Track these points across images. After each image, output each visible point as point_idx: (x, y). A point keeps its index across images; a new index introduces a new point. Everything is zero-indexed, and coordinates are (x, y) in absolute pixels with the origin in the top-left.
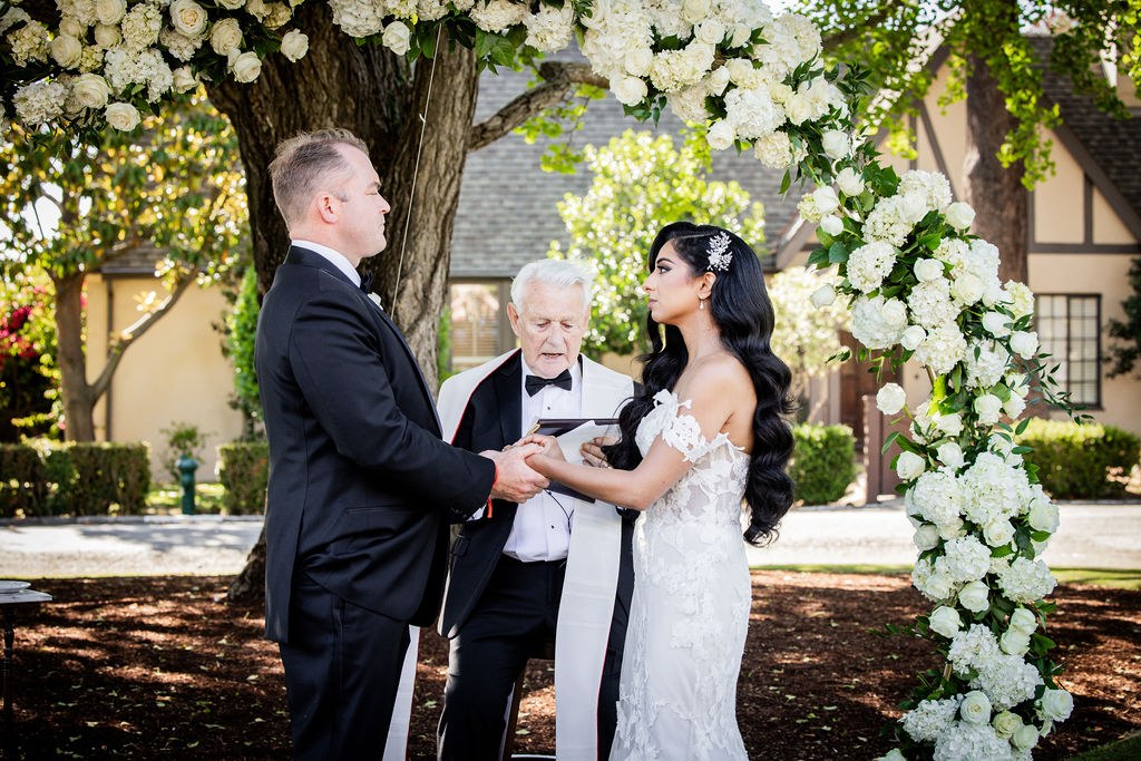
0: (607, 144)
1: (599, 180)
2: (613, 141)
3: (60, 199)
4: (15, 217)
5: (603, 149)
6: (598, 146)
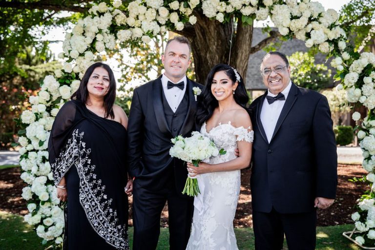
0: (291, 55)
2: (293, 55)
3: (157, 70)
4: (146, 74)
6: (289, 56)
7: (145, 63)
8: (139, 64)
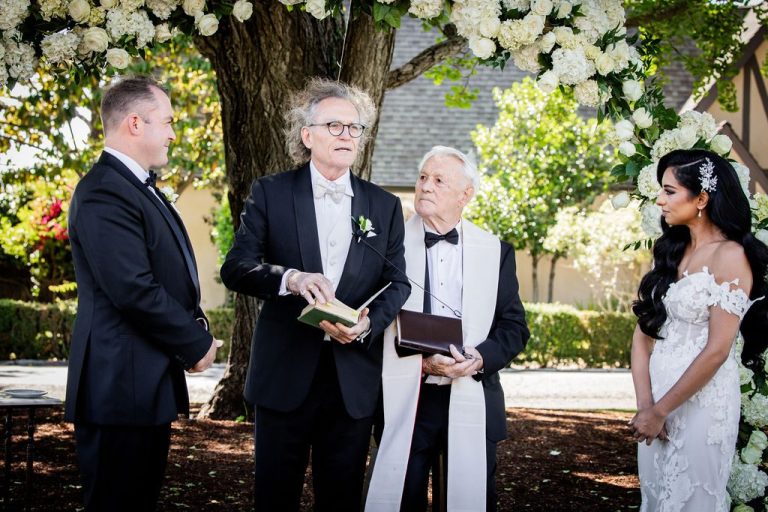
0: (510, 87)
1: (503, 115)
2: (515, 85)
3: (89, 119)
4: (54, 132)
5: (507, 91)
6: (503, 89)
7: (55, 98)
8: (33, 100)
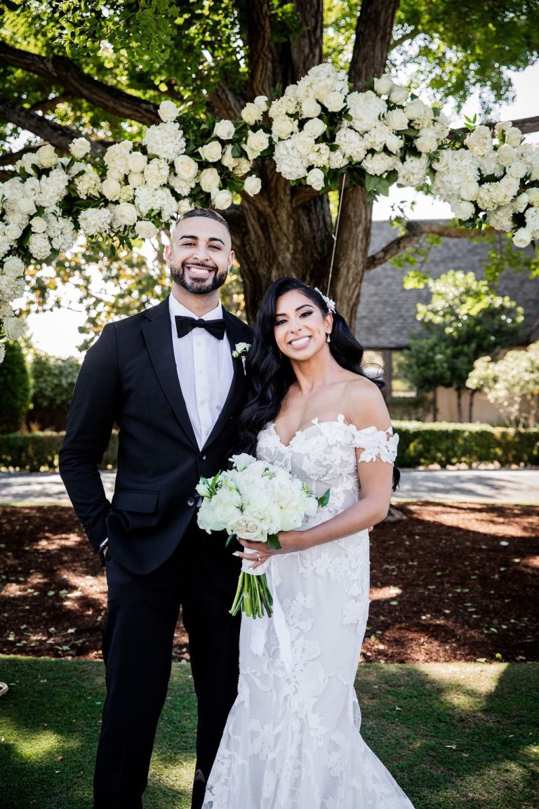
0: (439, 278)
1: (435, 298)
2: (443, 276)
5: (438, 280)
6: (435, 279)
8: (122, 296)
